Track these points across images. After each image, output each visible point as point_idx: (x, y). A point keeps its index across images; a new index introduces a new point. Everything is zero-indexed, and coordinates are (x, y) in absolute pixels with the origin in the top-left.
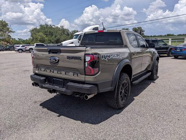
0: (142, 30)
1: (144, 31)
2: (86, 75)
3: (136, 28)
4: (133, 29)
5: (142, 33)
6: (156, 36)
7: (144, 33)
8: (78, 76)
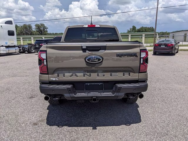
0: (45, 27)
1: (47, 28)
2: (139, 72)
3: (38, 25)
4: (35, 25)
5: (45, 30)
6: (58, 34)
7: (47, 30)
8: (129, 75)
